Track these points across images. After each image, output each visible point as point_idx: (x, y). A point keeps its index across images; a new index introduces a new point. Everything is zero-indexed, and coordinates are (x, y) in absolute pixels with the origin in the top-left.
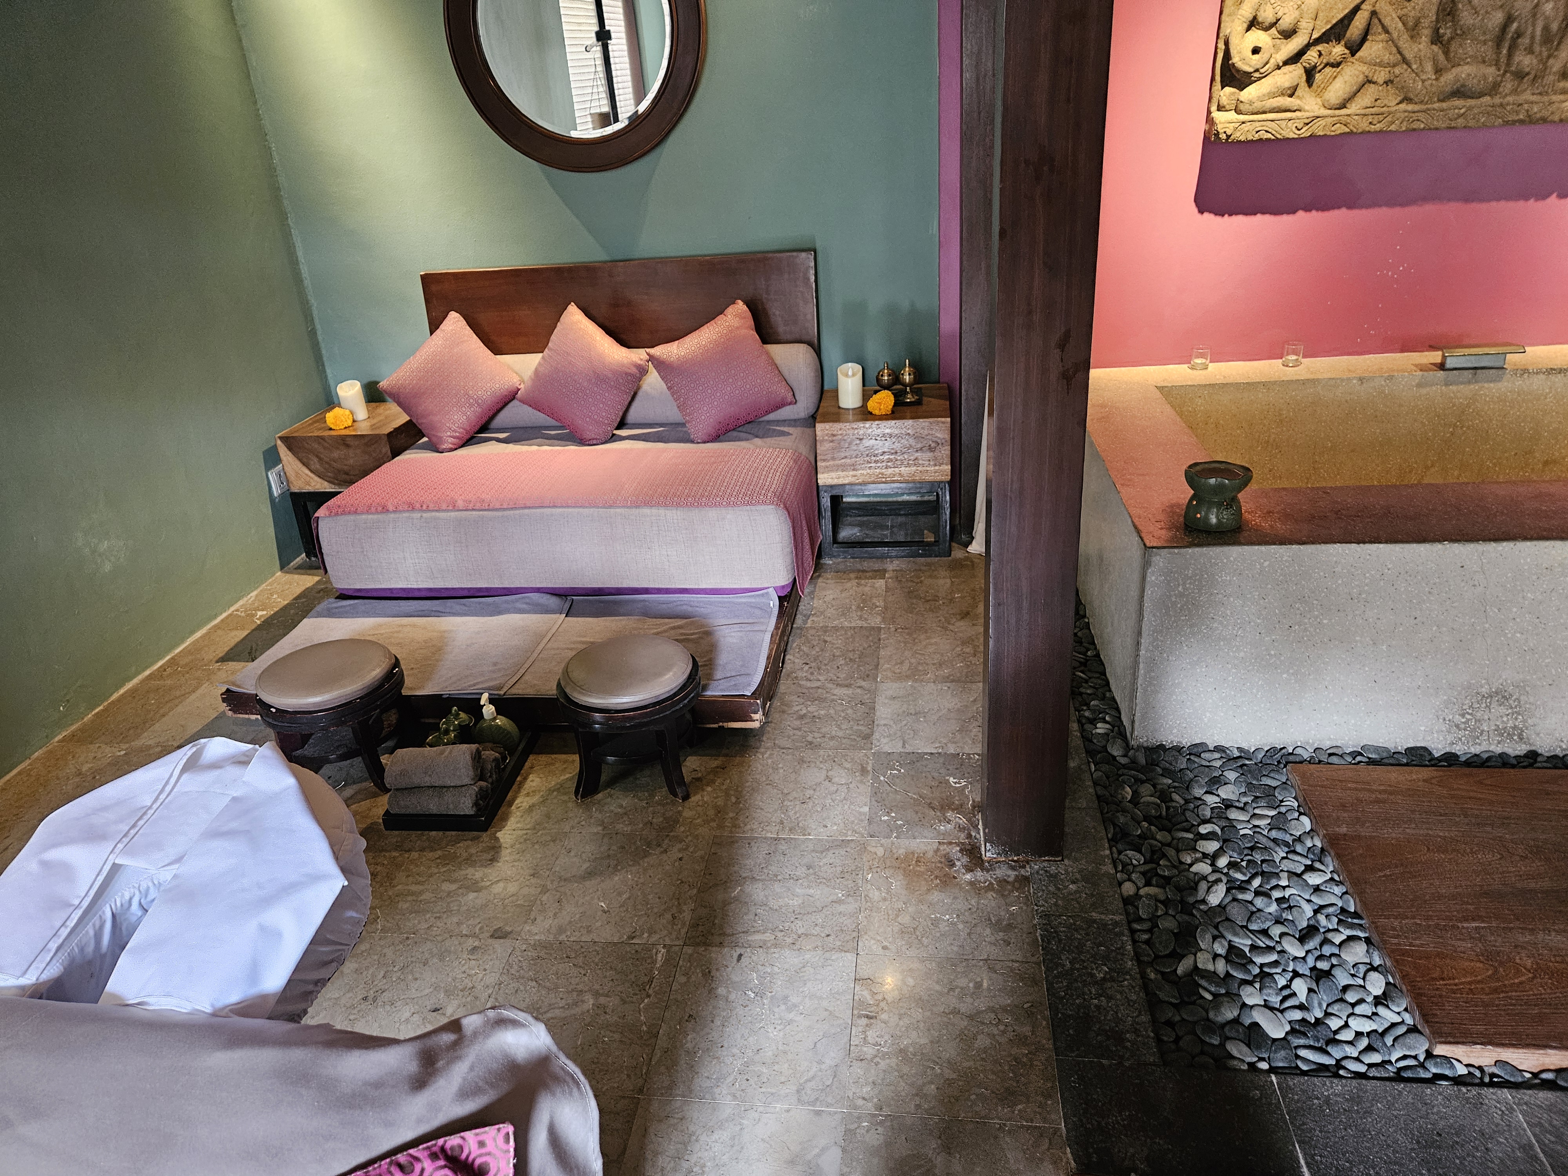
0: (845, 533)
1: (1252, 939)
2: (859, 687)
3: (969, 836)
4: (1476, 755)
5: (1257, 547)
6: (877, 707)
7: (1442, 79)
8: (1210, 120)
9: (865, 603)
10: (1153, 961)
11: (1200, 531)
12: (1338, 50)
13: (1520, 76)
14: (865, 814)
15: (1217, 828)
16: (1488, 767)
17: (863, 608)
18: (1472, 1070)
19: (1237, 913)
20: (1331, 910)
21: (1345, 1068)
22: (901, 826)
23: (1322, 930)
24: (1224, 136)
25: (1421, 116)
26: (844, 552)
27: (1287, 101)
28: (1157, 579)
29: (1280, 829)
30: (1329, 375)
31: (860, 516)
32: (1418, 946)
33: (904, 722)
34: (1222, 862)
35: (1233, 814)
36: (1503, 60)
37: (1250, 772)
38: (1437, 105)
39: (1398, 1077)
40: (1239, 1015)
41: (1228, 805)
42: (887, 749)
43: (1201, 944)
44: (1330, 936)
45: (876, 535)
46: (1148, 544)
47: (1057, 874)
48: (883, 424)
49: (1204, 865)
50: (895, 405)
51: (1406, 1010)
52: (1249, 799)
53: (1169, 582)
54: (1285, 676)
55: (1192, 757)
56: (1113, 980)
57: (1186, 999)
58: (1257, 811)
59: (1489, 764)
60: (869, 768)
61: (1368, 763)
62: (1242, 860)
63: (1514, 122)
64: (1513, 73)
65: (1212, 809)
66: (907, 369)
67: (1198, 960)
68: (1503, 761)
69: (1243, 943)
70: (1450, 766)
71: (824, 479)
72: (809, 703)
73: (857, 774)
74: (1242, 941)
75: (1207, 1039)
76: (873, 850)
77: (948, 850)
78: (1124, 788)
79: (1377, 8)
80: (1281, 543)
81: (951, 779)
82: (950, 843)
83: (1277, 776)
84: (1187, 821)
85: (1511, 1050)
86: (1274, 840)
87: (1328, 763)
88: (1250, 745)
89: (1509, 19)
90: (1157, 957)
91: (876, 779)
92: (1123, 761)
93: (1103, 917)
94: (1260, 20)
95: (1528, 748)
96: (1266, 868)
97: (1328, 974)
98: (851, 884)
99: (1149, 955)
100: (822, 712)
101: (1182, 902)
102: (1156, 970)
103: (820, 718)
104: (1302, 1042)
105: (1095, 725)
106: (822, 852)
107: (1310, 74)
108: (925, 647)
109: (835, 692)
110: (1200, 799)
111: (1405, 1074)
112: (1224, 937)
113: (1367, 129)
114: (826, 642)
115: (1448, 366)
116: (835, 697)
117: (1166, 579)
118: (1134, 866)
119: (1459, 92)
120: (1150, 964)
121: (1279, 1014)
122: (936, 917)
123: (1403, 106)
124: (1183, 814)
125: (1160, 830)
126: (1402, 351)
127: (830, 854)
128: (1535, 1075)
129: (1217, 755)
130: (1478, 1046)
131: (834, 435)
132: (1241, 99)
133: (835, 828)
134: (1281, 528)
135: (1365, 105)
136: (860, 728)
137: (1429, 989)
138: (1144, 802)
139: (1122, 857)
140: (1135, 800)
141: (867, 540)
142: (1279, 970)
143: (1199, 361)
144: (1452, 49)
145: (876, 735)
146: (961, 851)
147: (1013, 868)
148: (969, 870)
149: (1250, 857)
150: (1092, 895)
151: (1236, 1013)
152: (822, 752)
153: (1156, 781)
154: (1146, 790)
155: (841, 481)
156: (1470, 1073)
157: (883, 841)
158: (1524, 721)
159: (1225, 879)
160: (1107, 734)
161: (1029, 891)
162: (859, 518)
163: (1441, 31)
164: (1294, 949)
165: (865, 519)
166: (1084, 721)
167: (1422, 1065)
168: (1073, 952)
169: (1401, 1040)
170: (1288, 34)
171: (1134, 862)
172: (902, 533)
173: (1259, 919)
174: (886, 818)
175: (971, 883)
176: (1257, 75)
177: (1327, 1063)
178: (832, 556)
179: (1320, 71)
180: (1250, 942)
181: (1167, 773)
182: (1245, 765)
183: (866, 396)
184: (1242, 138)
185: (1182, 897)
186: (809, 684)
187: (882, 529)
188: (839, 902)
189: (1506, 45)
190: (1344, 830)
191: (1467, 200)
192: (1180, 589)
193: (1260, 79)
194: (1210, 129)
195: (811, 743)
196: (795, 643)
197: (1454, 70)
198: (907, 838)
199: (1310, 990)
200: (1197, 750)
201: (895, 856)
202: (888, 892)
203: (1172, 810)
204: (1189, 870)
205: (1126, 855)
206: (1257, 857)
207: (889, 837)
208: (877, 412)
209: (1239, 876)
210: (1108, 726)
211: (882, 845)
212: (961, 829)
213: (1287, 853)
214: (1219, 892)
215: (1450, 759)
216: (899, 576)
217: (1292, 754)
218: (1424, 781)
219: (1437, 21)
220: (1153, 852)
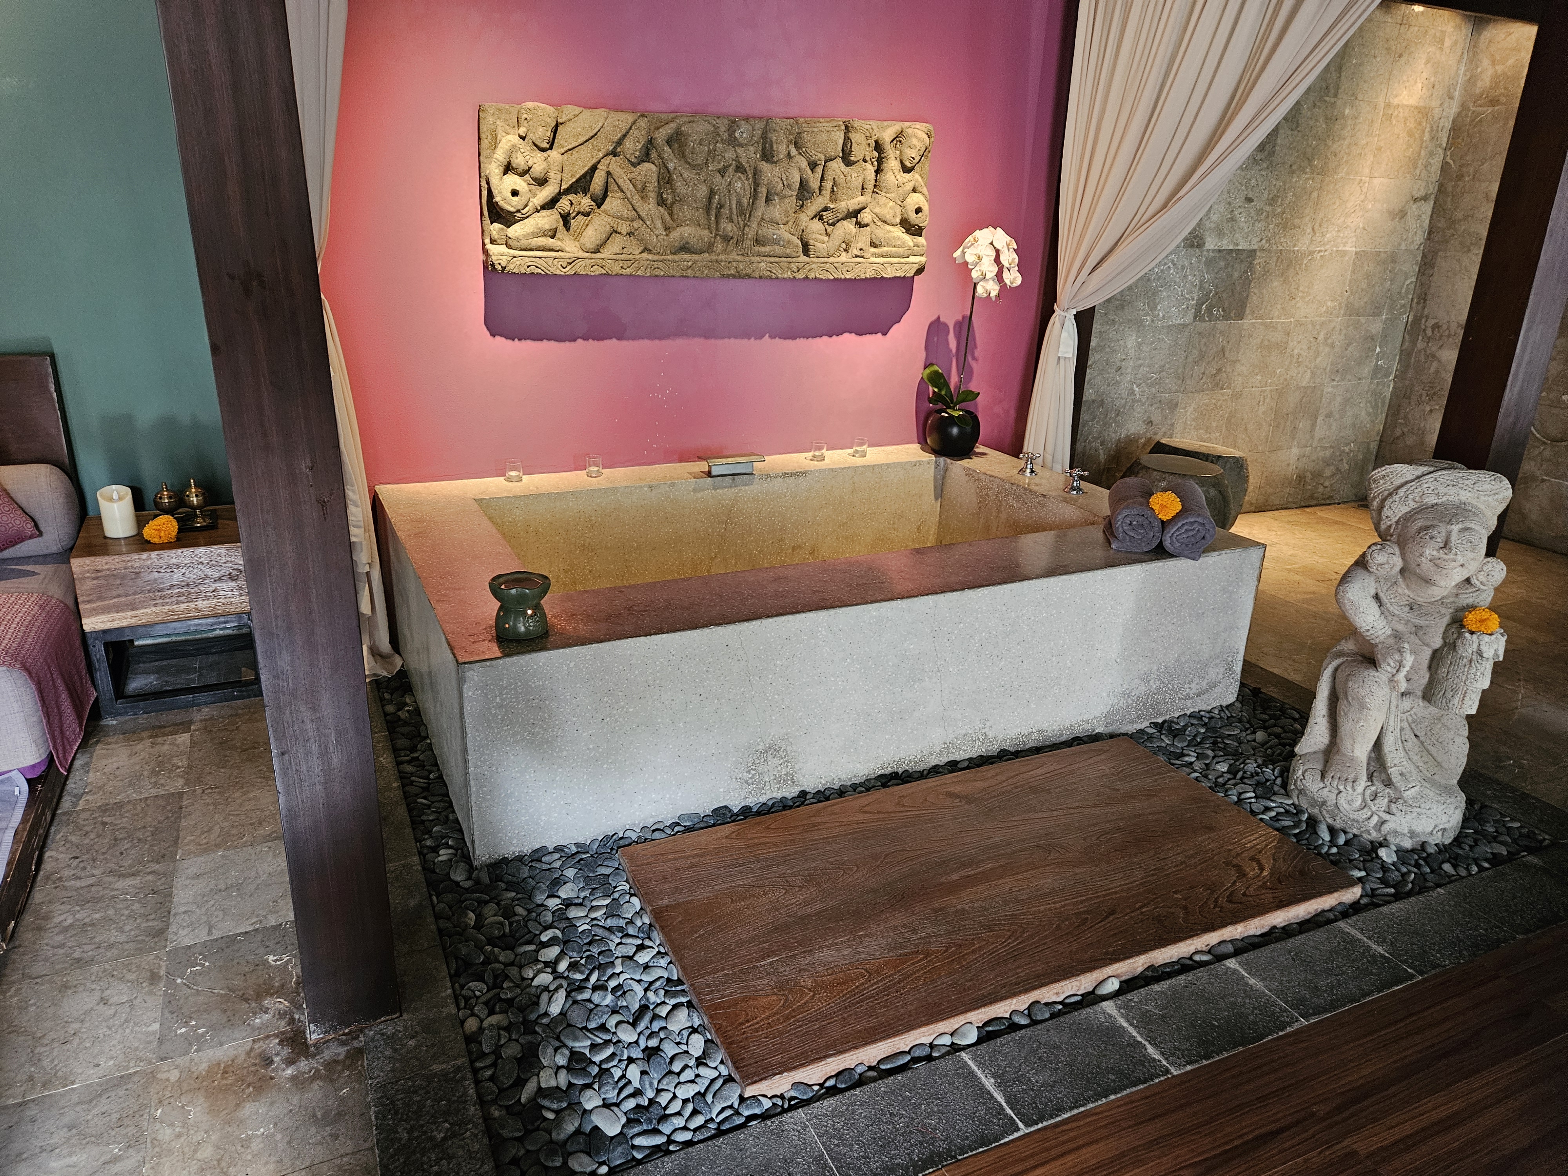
0: (135, 684)
1: (590, 1038)
2: (151, 873)
3: (292, 1021)
4: (764, 804)
5: (561, 651)
6: (175, 891)
7: (671, 236)
8: (485, 252)
9: (161, 765)
10: (497, 1096)
11: (511, 641)
12: (586, 202)
13: (727, 239)
14: (154, 1033)
15: (557, 931)
16: (773, 812)
17: (159, 772)
18: (774, 1100)
19: (577, 1017)
20: (658, 984)
21: (674, 1142)
22: (203, 1035)
23: (652, 1007)
24: (499, 268)
25: (661, 265)
26: (132, 707)
27: (550, 242)
28: (473, 694)
29: (613, 916)
30: (625, 484)
31: (157, 661)
32: (728, 996)
33: (212, 902)
34: (563, 966)
35: (573, 913)
36: (713, 225)
37: (586, 865)
38: (670, 257)
39: (720, 1133)
40: (580, 1125)
41: (568, 904)
42: (187, 942)
43: (543, 1060)
44: (657, 1011)
45: (179, 681)
46: (460, 660)
47: (394, 1033)
48: (165, 554)
49: (544, 975)
50: (180, 530)
51: (722, 1062)
52: (586, 893)
53: (486, 694)
54: (605, 766)
55: (534, 864)
56: (454, 1135)
57: (529, 1127)
58: (594, 903)
59: (773, 810)
60: (162, 973)
61: (684, 832)
62: (582, 958)
63: (728, 276)
64: (721, 236)
65: (553, 913)
66: (193, 490)
67: (541, 1080)
68: (784, 805)
69: (582, 1045)
70: (745, 818)
71: (90, 624)
72: (78, 908)
73: (144, 985)
74: (582, 1044)
75: (550, 1164)
76: (164, 1076)
77: (265, 1046)
78: (466, 915)
79: (611, 170)
80: (583, 644)
81: (271, 958)
82: (268, 1037)
83: (610, 864)
84: (530, 932)
85: (801, 1070)
86: (610, 929)
87: (653, 840)
88: (585, 837)
89: (712, 193)
90: (501, 1091)
91: (171, 983)
92: (468, 884)
93: (444, 1066)
94: (514, 166)
95: (800, 789)
96: (602, 960)
97: (658, 1049)
98: (131, 1130)
99: (493, 1092)
100: (97, 916)
101: (525, 1022)
102: (500, 1106)
103: (93, 925)
104: (636, 1130)
105: (438, 853)
106: (90, 1101)
107: (566, 219)
108: (241, 805)
109: (117, 886)
110: (542, 905)
111: (724, 1127)
112: (565, 1046)
113: (620, 272)
114: (104, 824)
115: (713, 473)
116: (116, 893)
117: (482, 692)
118: (478, 998)
119: (685, 248)
120: (494, 1102)
121: (615, 1109)
122: (248, 1135)
123: (645, 255)
124: (526, 926)
125: (503, 950)
126: (681, 461)
127: (104, 1100)
128: (821, 1085)
129: (557, 856)
130: (777, 1076)
131: (98, 571)
132: (509, 235)
133: (111, 1063)
134: (583, 629)
135: (615, 251)
136: (150, 924)
137: (738, 1035)
138: (488, 924)
139: (464, 992)
140: (478, 926)
141: (168, 688)
142: (615, 1063)
143: (513, 473)
144: (675, 212)
145: (173, 928)
146: (281, 1043)
147: (343, 1043)
148: (290, 1062)
149: (588, 953)
150: (433, 1045)
151: (576, 1124)
152: (95, 969)
153: (500, 898)
154: (490, 910)
155: (116, 625)
156: (774, 1104)
157: (179, 1061)
158: (793, 767)
159: (565, 984)
160: (450, 860)
161: (362, 1065)
162: (157, 663)
163: (665, 196)
164: (627, 1035)
165: (165, 663)
166: (425, 851)
167: (737, 1113)
168: (412, 1119)
169: (718, 1095)
170: (542, 182)
171: (478, 993)
172: (214, 674)
173: (596, 1015)
174: (183, 1030)
175: (293, 1078)
176: (519, 215)
177: (659, 1143)
178: (115, 714)
179: (574, 218)
180: (589, 1043)
181: (510, 887)
182: (582, 859)
183: (141, 523)
184: (516, 271)
185: (524, 1018)
186: (78, 884)
187: (189, 673)
188: (116, 1159)
189: (713, 213)
190: (666, 901)
191: (706, 337)
192: (498, 700)
193: (524, 219)
194: (487, 259)
195: (78, 960)
196: (59, 834)
197: (678, 229)
198: (211, 1047)
199: (643, 1073)
200: (538, 854)
201: (195, 1075)
202: (184, 1125)
203: (515, 924)
204: (530, 985)
205: (469, 989)
206: (595, 950)
207: (186, 1053)
208: (156, 540)
209: (578, 976)
210: (451, 851)
211: (177, 1067)
212: (281, 1015)
213: (621, 938)
214: (560, 999)
215: (746, 811)
216: (208, 726)
217: (622, 838)
218: (726, 837)
219: (660, 188)
220: (496, 977)
